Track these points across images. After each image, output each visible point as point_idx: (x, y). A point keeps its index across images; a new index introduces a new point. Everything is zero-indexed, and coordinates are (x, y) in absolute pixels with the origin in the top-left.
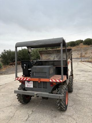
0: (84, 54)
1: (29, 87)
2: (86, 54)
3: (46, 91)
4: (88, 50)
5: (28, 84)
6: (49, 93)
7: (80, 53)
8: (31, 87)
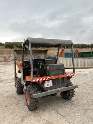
0: (8, 57)
1: (48, 86)
2: (10, 57)
3: (63, 86)
4: (11, 53)
5: (47, 84)
6: (66, 86)
7: (3, 56)
8: (51, 86)
